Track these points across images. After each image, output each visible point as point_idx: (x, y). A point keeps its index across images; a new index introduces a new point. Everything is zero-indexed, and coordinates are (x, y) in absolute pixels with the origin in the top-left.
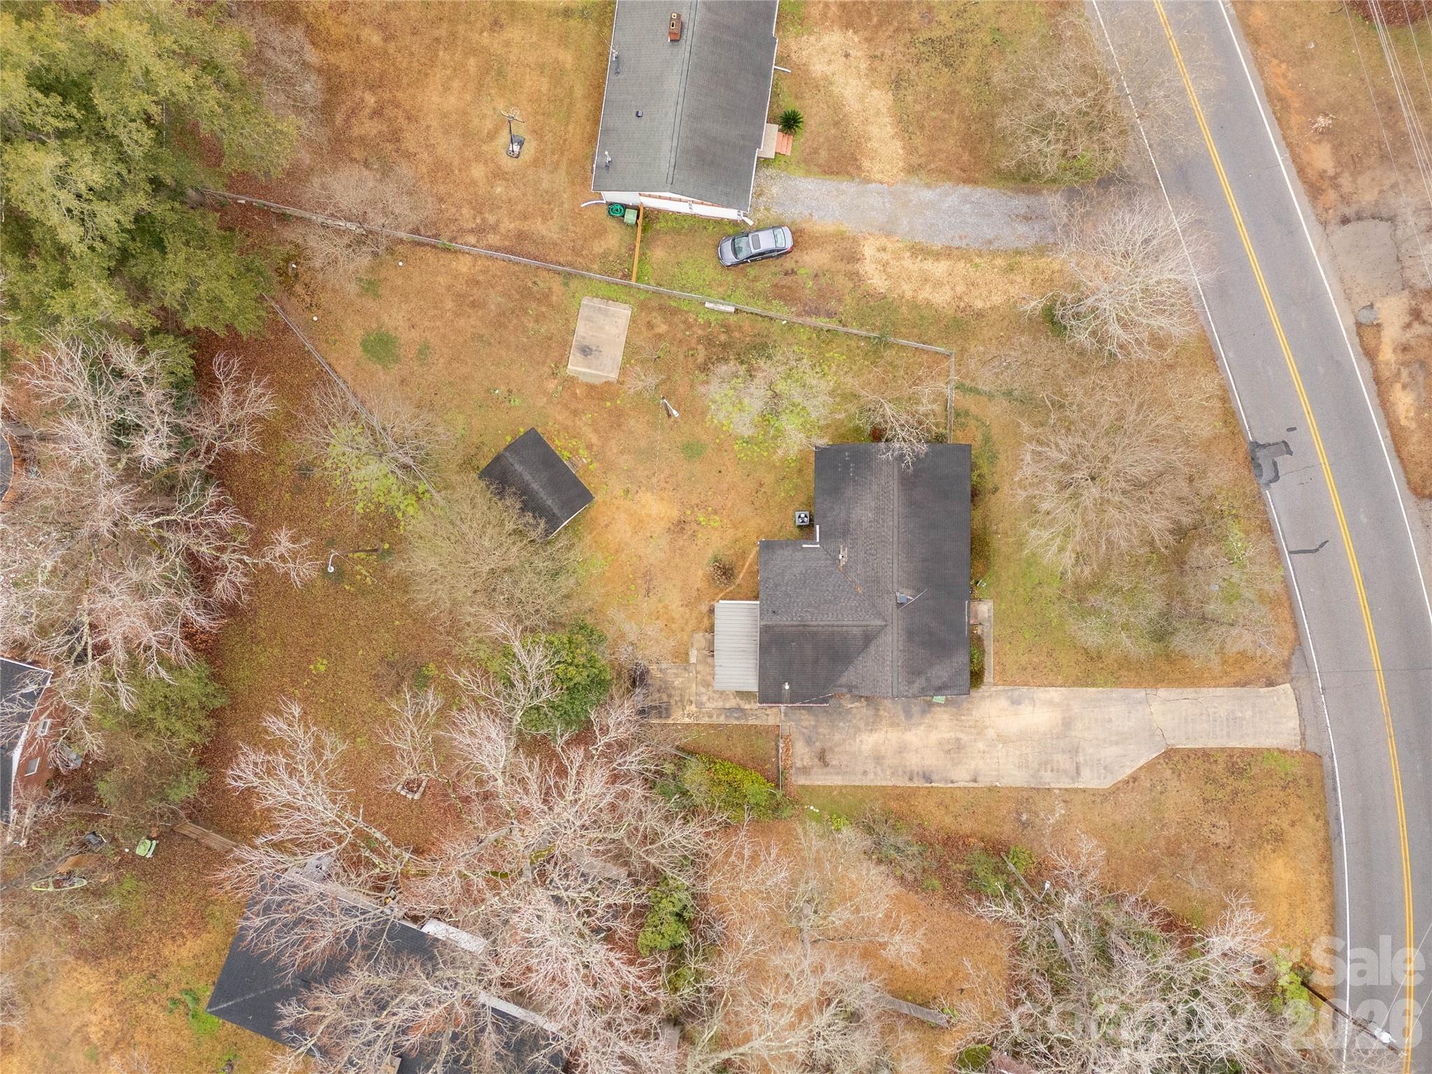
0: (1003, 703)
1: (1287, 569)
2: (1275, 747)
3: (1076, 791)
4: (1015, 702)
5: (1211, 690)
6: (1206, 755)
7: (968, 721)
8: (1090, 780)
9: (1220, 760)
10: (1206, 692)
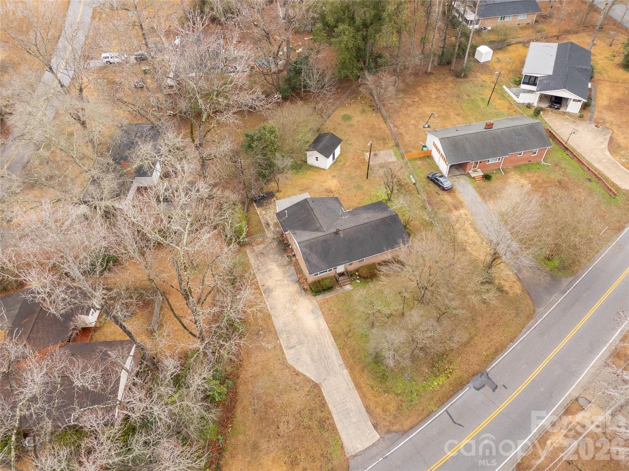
0: (311, 307)
1: (437, 412)
2: (343, 441)
3: (282, 350)
4: (313, 312)
5: (358, 395)
6: (324, 404)
7: (297, 297)
8: (289, 355)
9: (324, 414)
10: (355, 394)
